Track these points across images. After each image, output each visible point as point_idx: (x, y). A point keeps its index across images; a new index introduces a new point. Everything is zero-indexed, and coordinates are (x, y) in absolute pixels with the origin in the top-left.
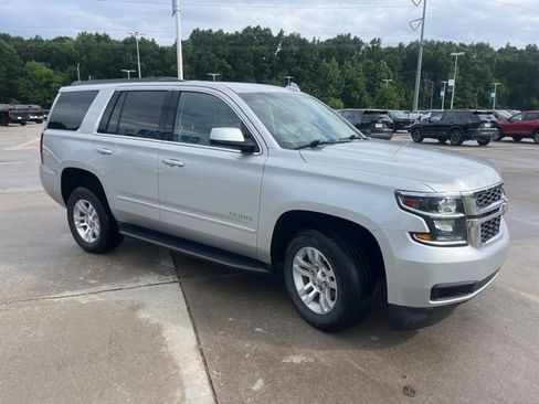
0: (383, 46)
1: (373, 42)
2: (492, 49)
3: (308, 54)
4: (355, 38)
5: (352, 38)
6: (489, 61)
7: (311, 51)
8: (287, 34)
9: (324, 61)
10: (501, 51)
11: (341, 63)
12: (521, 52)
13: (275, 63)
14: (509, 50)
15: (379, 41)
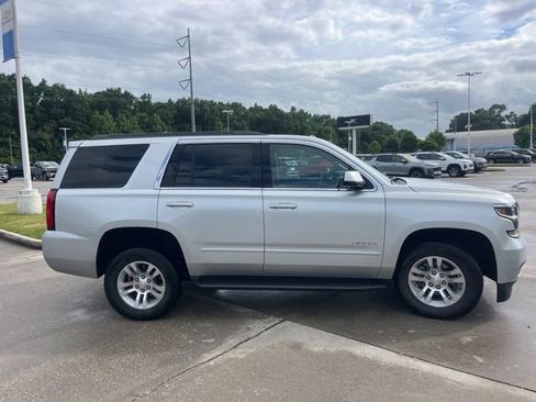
0: (153, 101)
1: (144, 97)
2: (244, 108)
3: (77, 105)
4: (126, 92)
5: (123, 92)
6: (244, 117)
7: (80, 102)
8: (50, 84)
9: (97, 112)
10: (251, 109)
11: (115, 116)
12: (265, 110)
13: (38, 113)
14: (257, 109)
15: (149, 97)
